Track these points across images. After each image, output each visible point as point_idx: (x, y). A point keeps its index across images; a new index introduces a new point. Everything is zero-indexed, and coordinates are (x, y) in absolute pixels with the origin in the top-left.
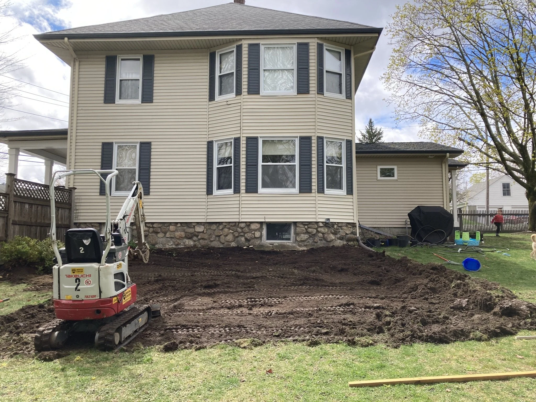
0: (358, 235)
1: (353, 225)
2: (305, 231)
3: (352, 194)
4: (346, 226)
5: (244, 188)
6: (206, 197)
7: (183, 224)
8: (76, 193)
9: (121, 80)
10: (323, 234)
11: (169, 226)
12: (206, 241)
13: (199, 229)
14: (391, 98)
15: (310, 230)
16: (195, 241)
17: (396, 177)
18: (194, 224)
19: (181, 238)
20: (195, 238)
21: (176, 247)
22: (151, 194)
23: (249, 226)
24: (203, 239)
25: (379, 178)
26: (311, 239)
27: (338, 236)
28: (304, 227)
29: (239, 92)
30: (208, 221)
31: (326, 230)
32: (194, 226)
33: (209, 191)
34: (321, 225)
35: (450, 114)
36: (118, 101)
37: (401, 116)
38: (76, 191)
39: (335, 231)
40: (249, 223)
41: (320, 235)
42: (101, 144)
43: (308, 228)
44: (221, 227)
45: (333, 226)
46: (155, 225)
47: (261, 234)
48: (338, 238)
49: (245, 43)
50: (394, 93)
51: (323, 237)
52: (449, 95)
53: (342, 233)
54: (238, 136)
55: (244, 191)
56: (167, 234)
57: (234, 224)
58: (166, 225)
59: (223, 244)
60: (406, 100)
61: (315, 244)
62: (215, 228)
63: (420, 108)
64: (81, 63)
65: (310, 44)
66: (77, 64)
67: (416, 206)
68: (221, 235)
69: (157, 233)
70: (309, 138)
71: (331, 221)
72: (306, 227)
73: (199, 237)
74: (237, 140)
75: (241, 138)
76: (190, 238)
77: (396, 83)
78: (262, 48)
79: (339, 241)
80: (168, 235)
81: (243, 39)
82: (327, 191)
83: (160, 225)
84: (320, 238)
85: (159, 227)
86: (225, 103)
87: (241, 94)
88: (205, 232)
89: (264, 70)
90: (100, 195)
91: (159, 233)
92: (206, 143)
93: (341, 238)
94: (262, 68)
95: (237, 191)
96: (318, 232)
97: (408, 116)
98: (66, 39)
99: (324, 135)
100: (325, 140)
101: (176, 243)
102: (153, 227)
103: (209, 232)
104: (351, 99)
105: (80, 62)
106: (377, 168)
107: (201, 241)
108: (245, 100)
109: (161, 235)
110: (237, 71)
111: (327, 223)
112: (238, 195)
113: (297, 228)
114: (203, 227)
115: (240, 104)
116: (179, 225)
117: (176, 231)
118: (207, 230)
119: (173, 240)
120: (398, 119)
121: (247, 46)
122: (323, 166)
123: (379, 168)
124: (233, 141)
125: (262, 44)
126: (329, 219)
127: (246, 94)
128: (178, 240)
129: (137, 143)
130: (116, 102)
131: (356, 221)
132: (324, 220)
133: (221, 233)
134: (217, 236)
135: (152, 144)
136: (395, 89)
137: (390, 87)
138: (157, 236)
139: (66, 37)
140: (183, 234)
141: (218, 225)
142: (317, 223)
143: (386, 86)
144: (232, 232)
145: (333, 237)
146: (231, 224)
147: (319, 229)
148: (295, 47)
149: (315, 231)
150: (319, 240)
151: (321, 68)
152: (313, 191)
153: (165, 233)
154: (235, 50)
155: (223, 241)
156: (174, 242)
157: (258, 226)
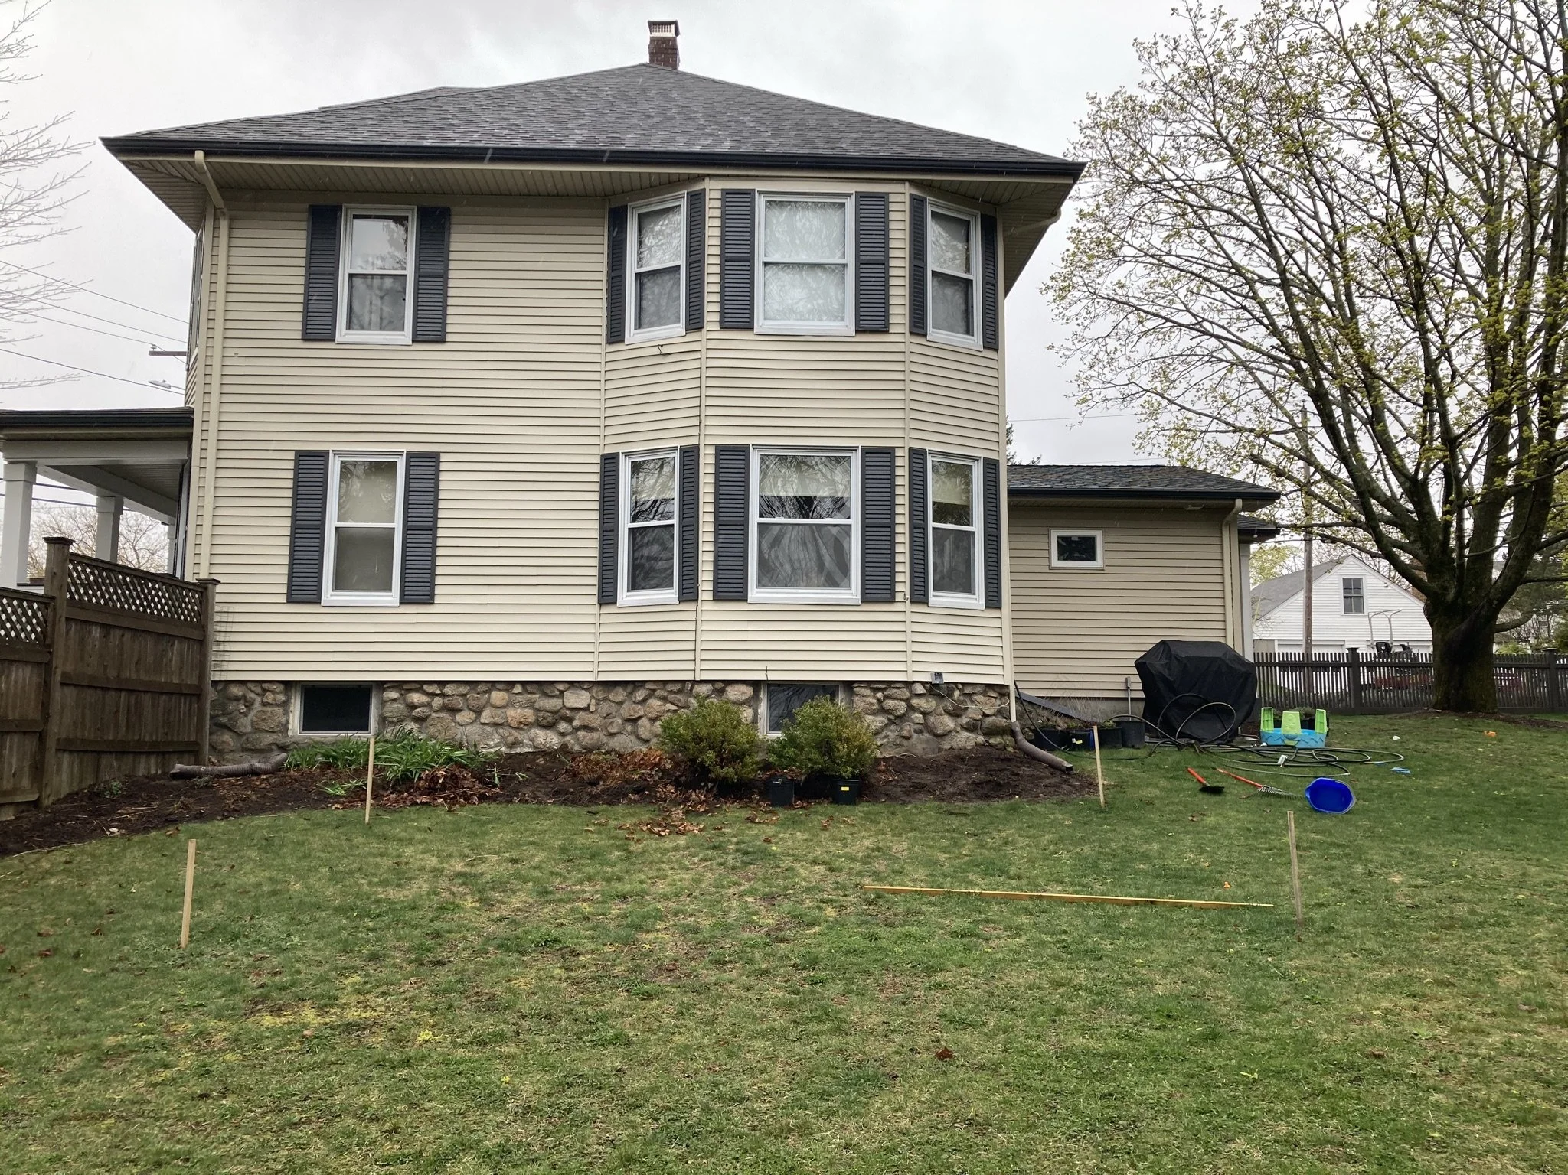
0: (1014, 719)
1: (1001, 690)
2: (876, 707)
3: (1000, 608)
4: (984, 694)
5: (709, 586)
6: (596, 609)
7: (528, 688)
8: (220, 596)
9: (351, 276)
10: (925, 714)
11: (489, 692)
12: (596, 735)
13: (576, 699)
14: (1069, 344)
15: (890, 704)
16: (563, 734)
17: (1099, 563)
18: (561, 687)
19: (522, 726)
20: (563, 726)
21: (508, 751)
22: (437, 600)
23: (722, 691)
24: (586, 728)
25: (1056, 562)
26: (893, 727)
27: (964, 720)
28: (874, 697)
29: (695, 323)
30: (602, 677)
31: (933, 703)
32: (562, 692)
33: (607, 595)
34: (920, 689)
35: (1221, 390)
36: (342, 334)
37: (1094, 393)
38: (219, 588)
39: (956, 708)
40: (722, 685)
41: (917, 717)
42: (292, 456)
43: (886, 697)
44: (640, 694)
45: (950, 695)
46: (448, 690)
47: (756, 714)
48: (962, 727)
49: (713, 189)
50: (1079, 330)
51: (926, 724)
52: (1218, 337)
53: (973, 712)
54: (693, 441)
55: (709, 596)
56: (484, 714)
57: (679, 686)
58: (480, 688)
59: (647, 741)
60: (1110, 348)
61: (905, 743)
62: (621, 698)
63: (1143, 372)
64: (237, 224)
65: (892, 198)
66: (224, 224)
67: (1158, 640)
68: (640, 718)
69: (454, 711)
70: (889, 453)
71: (947, 678)
72: (880, 695)
73: (576, 723)
74: (690, 455)
75: (702, 447)
76: (550, 726)
77: (1085, 302)
78: (760, 202)
79: (966, 734)
80: (486, 717)
81: (708, 175)
82: (936, 598)
83: (463, 690)
84: (918, 727)
85: (462, 695)
86: (656, 351)
87: (702, 328)
88: (592, 708)
89: (766, 264)
90: (289, 601)
91: (460, 710)
92: (597, 459)
93: (972, 728)
94: (759, 258)
95: (688, 593)
96: (911, 708)
97: (1112, 393)
98: (199, 155)
99: (928, 447)
100: (929, 459)
101: (510, 739)
102: (442, 695)
103: (605, 707)
104: (996, 350)
105: (231, 219)
106: (1049, 536)
107: (581, 734)
108: (711, 344)
109: (465, 716)
110: (689, 264)
111: (937, 685)
112: (691, 606)
113: (856, 699)
114: (585, 695)
115: (698, 355)
116: (518, 689)
117: (510, 704)
118: (597, 704)
119: (501, 731)
120: (1084, 401)
121: (718, 195)
122: (925, 528)
123: (1055, 534)
124: (677, 455)
125: (760, 193)
126: (939, 675)
127: (716, 327)
128: (515, 733)
129: (399, 454)
130: (338, 338)
131: (1008, 681)
132: (927, 678)
133: (641, 713)
134: (628, 720)
135: (443, 458)
136: (1081, 320)
137: (1067, 313)
138: (454, 720)
139: (200, 148)
140: (529, 715)
141: (630, 688)
142: (909, 684)
143: (1056, 312)
144: (674, 708)
145: (949, 723)
146: (669, 687)
147: (914, 702)
148: (850, 204)
149: (902, 707)
150: (916, 731)
151: (918, 263)
152: (899, 597)
153: (478, 712)
154: (684, 204)
155: (645, 734)
156: (503, 737)
157: (748, 691)
